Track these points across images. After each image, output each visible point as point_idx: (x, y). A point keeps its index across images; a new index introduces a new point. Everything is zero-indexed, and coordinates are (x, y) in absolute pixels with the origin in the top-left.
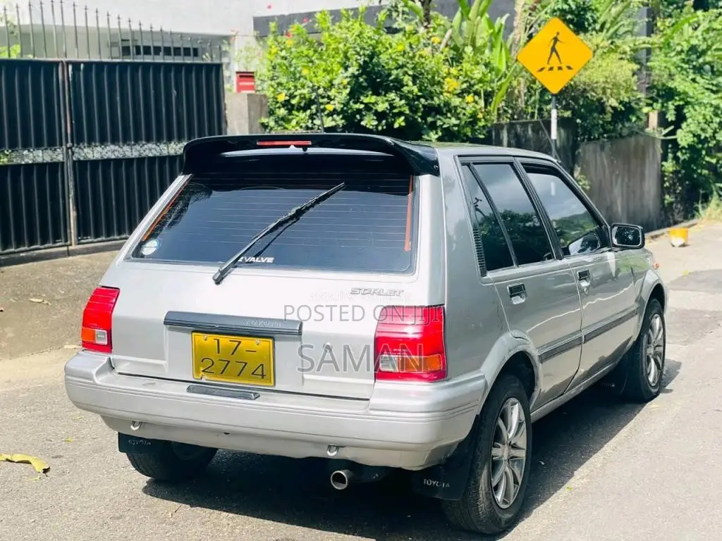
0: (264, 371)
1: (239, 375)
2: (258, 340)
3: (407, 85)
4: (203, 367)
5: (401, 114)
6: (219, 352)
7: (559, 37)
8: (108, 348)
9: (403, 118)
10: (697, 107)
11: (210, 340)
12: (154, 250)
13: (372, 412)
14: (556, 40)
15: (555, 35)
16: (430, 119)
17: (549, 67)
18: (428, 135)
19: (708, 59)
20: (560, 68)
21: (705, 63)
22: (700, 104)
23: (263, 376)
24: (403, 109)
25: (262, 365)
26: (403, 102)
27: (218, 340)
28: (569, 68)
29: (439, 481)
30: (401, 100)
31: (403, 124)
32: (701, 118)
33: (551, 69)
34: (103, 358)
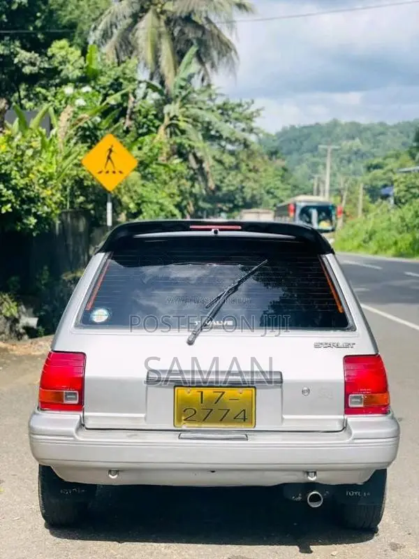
0: (245, 416)
1: (221, 420)
2: (241, 390)
3: (15, 178)
4: (185, 416)
5: (9, 201)
6: (202, 403)
7: (113, 149)
8: (79, 407)
9: (9, 205)
10: (149, 205)
11: (193, 393)
12: (106, 317)
13: (356, 441)
14: (111, 151)
15: (110, 147)
16: (25, 207)
17: (105, 171)
18: (28, 219)
19: (150, 170)
20: (114, 172)
21: (149, 173)
22: (151, 202)
23: (245, 419)
24: (10, 198)
25: (244, 410)
26: (10, 192)
27: (202, 393)
28: (121, 172)
29: (360, 491)
30: (8, 190)
31: (10, 210)
32: (152, 212)
33: (107, 172)
34: (75, 416)
